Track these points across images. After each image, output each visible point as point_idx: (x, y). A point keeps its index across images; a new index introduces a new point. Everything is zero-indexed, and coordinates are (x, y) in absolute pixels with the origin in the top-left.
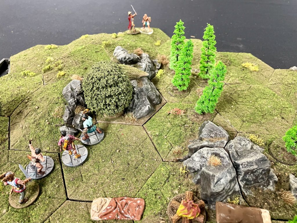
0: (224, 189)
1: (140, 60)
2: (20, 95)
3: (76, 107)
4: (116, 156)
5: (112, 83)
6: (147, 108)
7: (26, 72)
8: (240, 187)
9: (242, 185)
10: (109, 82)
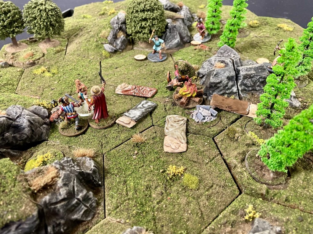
0: (221, 82)
1: (180, 10)
2: (79, 26)
3: (119, 32)
4: (144, 67)
6: (176, 41)
7: (85, 15)
8: (238, 89)
9: (240, 89)
10: (146, 6)
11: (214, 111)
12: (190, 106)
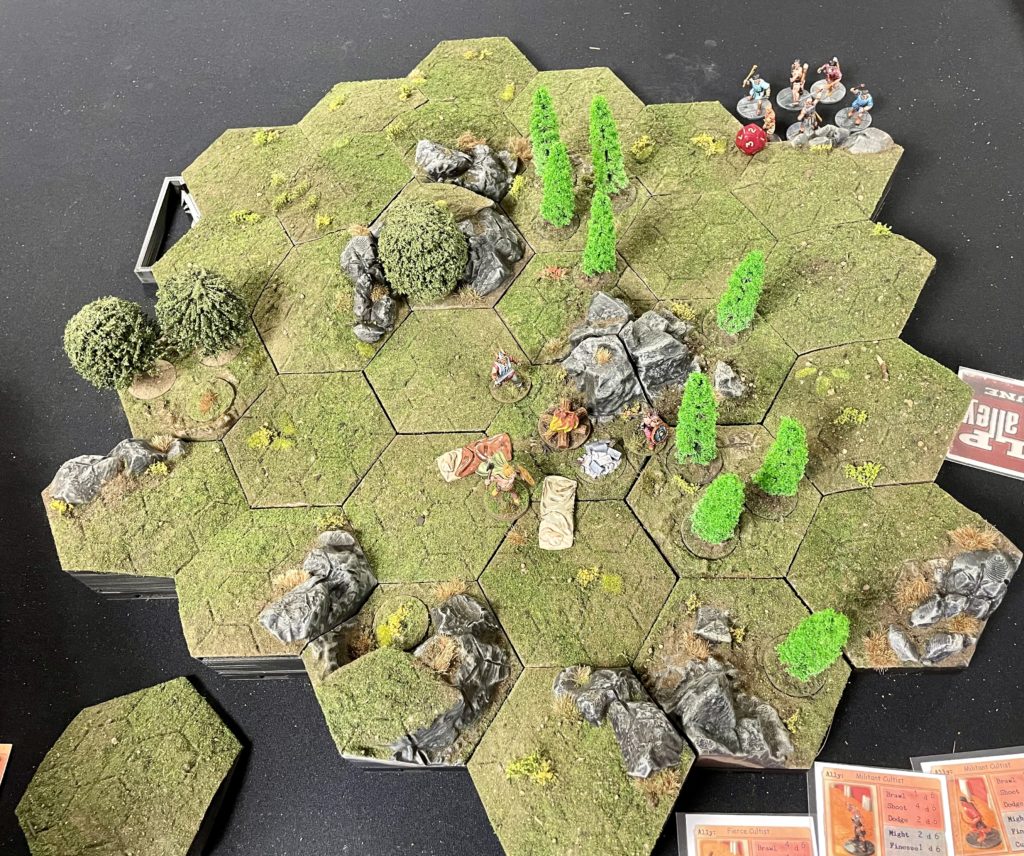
0: (613, 393)
1: (472, 164)
2: (254, 271)
3: (372, 290)
4: (457, 365)
5: (432, 247)
6: (497, 275)
7: (238, 214)
8: (643, 388)
9: (645, 386)
10: (426, 245)
11: (616, 452)
12: (576, 445)
